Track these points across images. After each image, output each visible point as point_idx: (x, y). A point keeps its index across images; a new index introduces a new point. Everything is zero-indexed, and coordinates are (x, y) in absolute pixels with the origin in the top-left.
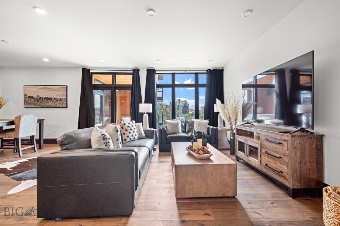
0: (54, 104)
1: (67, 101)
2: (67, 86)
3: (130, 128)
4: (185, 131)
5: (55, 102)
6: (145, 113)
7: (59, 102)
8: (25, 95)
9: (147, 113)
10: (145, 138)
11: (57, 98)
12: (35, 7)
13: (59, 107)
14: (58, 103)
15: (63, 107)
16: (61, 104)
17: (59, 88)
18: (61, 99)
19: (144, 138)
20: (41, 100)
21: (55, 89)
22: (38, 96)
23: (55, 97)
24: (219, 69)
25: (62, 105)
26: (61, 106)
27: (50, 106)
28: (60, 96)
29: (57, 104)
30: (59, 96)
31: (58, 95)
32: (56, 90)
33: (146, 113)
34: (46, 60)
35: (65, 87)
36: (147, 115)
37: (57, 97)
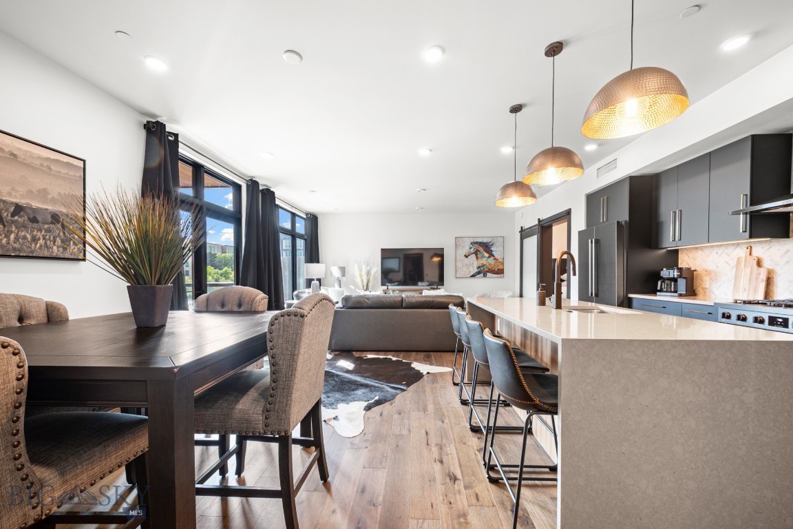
0: (17, 239)
5: (24, 226)
6: (313, 280)
7: (48, 231)
11: (36, 210)
13: (46, 254)
14: (39, 235)
15: (67, 256)
16: (59, 241)
17: (48, 159)
18: (55, 218)
21: (21, 155)
23: (23, 202)
25: (65, 249)
26: (55, 251)
28: (54, 201)
29: (35, 240)
30: (45, 200)
31: (43, 194)
32: (29, 166)
35: (82, 165)
37: (35, 204)
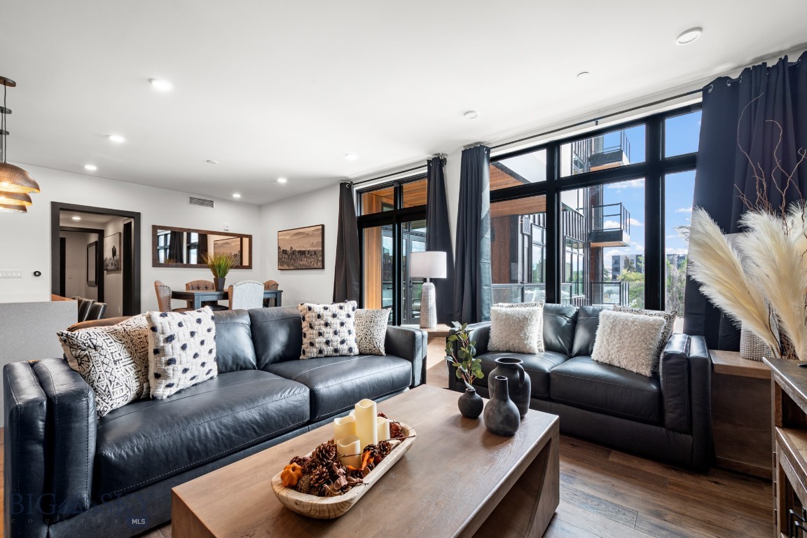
0: (309, 263)
1: (323, 256)
2: (323, 226)
3: (323, 322)
4: (567, 349)
5: (310, 258)
6: (425, 280)
7: (314, 258)
8: (279, 248)
9: (431, 280)
10: (382, 355)
11: (311, 251)
12: (150, 80)
13: (314, 267)
14: (312, 260)
15: (319, 267)
16: (316, 262)
17: (314, 231)
18: (315, 253)
19: (379, 355)
20: (294, 257)
21: (309, 233)
22: (291, 248)
23: (309, 249)
24: (783, 61)
25: (318, 264)
26: (316, 266)
27: (303, 265)
28: (315, 246)
29: (312, 262)
30: (313, 247)
31: (313, 244)
32: (310, 236)
33: (428, 280)
34: (282, 181)
35: (320, 227)
36: (432, 284)
37: (311, 249)
